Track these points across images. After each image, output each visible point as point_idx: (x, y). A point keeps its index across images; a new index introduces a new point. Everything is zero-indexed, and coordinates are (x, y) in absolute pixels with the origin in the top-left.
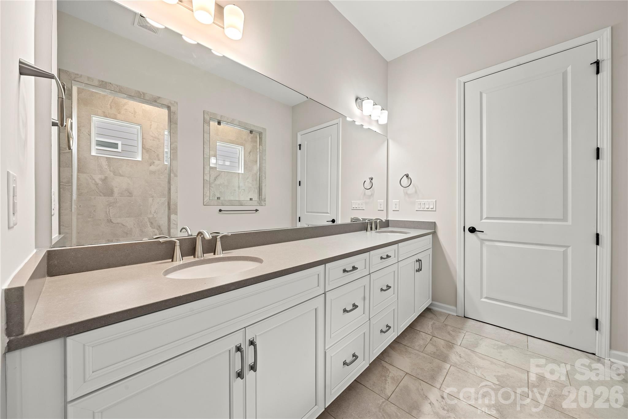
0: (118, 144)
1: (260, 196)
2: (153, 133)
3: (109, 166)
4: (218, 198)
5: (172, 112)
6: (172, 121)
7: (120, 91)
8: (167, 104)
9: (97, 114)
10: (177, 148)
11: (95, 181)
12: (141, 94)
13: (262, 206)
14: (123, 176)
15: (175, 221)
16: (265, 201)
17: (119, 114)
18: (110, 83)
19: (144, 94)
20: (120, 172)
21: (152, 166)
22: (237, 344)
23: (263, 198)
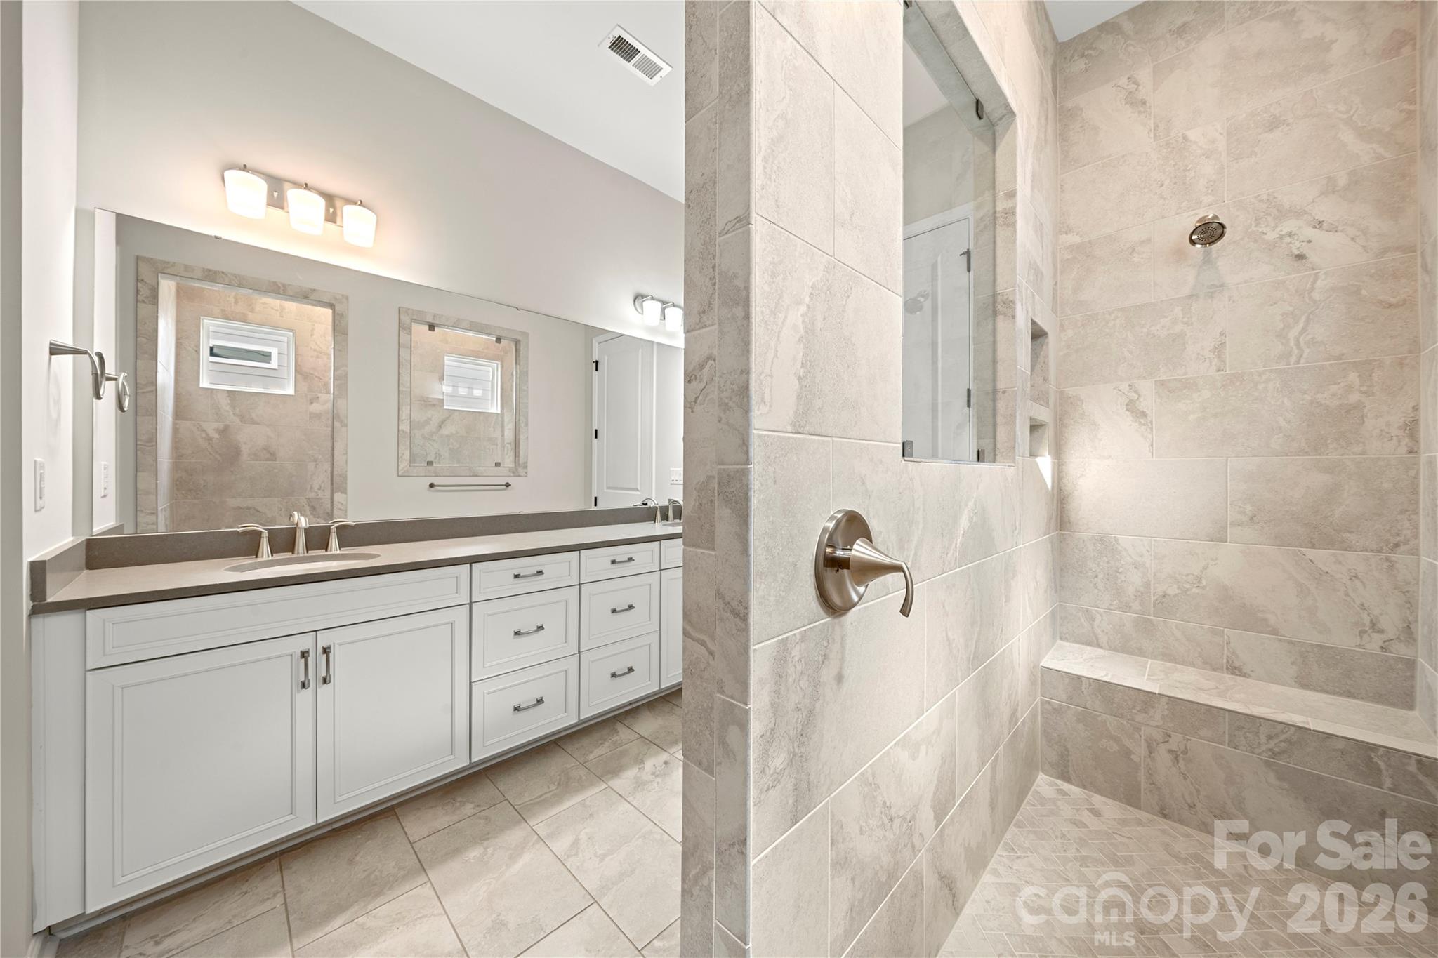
0: (270, 353)
1: (517, 459)
2: (316, 344)
3: (233, 407)
4: (430, 463)
5: (338, 314)
6: (339, 329)
7: (240, 284)
8: (328, 301)
9: (210, 315)
10: (346, 376)
11: (207, 434)
12: (279, 288)
13: (519, 476)
14: (258, 424)
15: (342, 504)
16: (526, 467)
17: (250, 312)
18: (223, 272)
19: (284, 286)
20: (254, 415)
21: (314, 404)
22: (304, 649)
23: (521, 461)
